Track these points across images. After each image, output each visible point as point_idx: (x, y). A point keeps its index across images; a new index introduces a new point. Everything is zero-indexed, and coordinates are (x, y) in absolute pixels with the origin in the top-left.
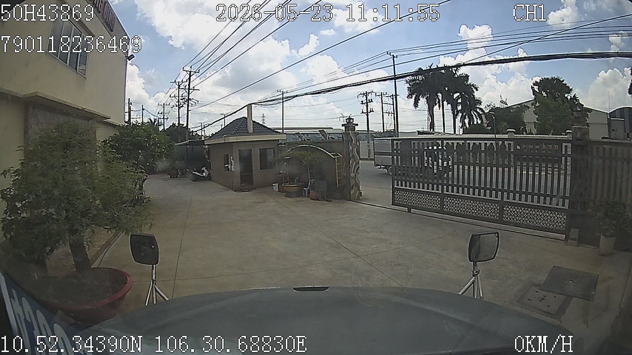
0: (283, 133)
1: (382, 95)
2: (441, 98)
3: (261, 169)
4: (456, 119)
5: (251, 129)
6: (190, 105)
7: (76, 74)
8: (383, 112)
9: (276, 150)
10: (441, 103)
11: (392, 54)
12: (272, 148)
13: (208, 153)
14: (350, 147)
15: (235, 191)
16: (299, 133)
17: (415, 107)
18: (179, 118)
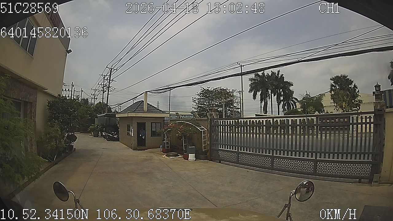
1: (233, 91)
2: (270, 93)
3: (151, 136)
4: (280, 106)
6: (110, 90)
9: (162, 124)
10: (270, 96)
11: (240, 64)
12: (159, 123)
15: (134, 150)
16: (178, 113)
17: (254, 98)
18: (103, 99)
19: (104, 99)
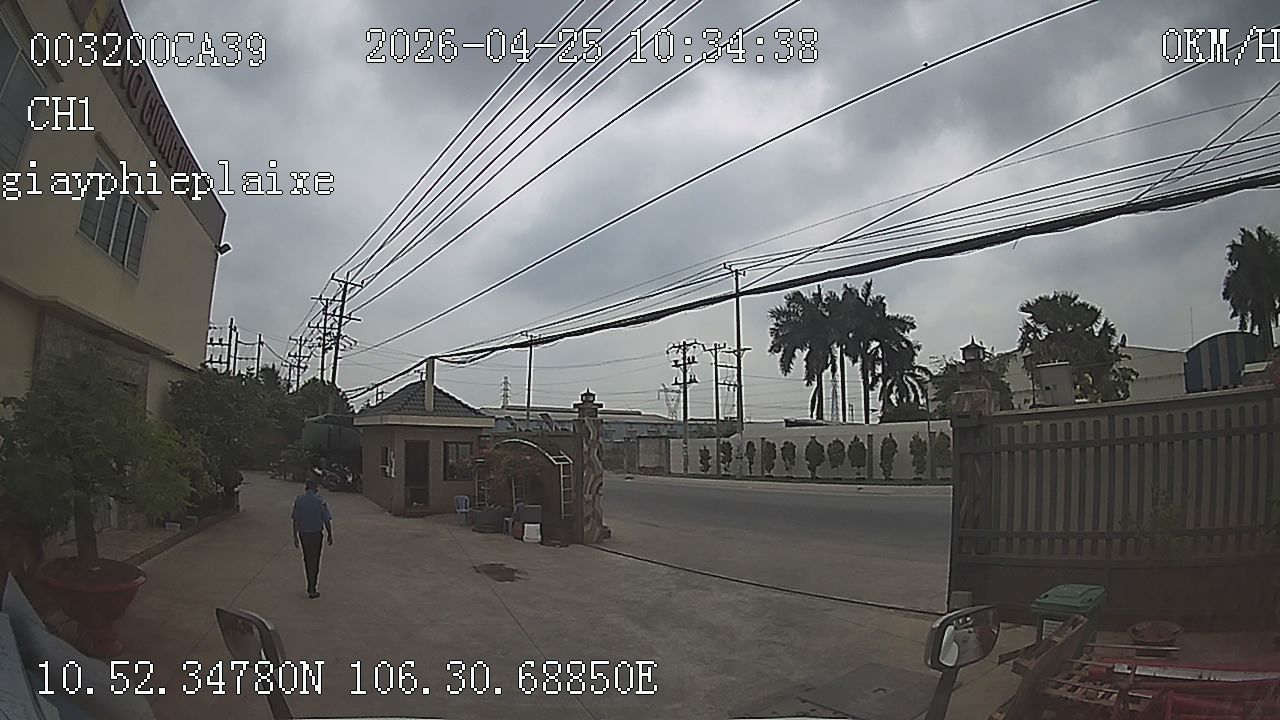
1: (716, 349)
2: (838, 355)
3: (445, 480)
4: (870, 392)
5: (430, 404)
7: (122, 270)
8: (717, 384)
9: (474, 446)
10: (838, 363)
12: (466, 443)
14: (585, 446)
17: (784, 372)
18: (323, 369)
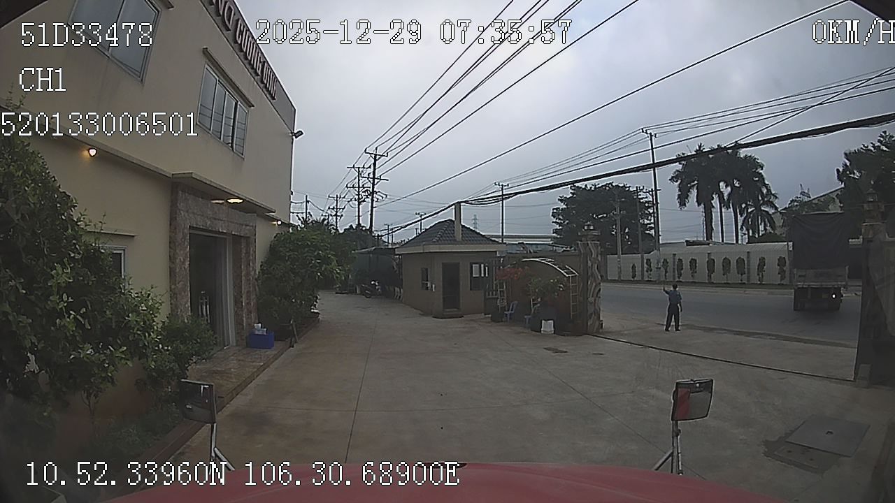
0: (503, 243)
3: (471, 289)
5: (459, 236)
6: (375, 200)
7: (233, 153)
11: (649, 132)
13: (400, 265)
14: (589, 262)
15: (436, 318)
16: (523, 243)
17: (681, 206)
18: (359, 216)
19: (361, 218)
